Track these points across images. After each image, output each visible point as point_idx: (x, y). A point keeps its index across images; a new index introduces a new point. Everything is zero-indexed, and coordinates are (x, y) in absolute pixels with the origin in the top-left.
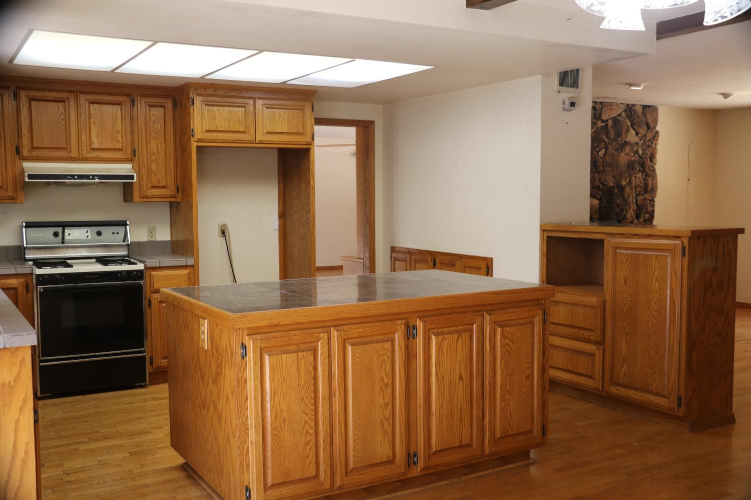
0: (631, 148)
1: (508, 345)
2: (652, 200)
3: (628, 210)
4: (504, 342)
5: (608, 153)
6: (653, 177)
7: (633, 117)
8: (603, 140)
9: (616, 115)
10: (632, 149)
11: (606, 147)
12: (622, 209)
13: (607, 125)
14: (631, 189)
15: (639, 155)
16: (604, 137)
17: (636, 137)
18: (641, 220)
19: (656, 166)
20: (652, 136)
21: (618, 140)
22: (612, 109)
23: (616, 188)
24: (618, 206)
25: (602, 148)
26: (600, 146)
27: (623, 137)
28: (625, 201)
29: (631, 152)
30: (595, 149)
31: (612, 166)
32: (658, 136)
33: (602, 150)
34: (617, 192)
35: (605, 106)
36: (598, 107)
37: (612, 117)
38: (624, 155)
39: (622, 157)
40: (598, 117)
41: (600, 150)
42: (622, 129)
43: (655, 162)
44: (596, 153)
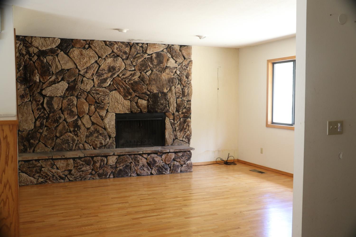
0: (170, 70)
2: (189, 101)
3: (170, 107)
5: (153, 73)
6: (189, 87)
7: (172, 52)
8: (149, 66)
9: (159, 51)
10: (171, 71)
11: (152, 69)
12: (166, 107)
13: (152, 57)
14: (172, 94)
15: (177, 74)
16: (149, 64)
17: (175, 64)
18: (180, 113)
19: (192, 82)
20: (187, 63)
21: (160, 66)
22: (155, 48)
23: (160, 94)
24: (162, 104)
25: (149, 70)
26: (147, 69)
27: (165, 64)
28: (168, 101)
29: (170, 73)
30: (143, 71)
31: (156, 81)
32: (192, 63)
33: (149, 72)
34: (161, 96)
35: (150, 45)
36: (144, 46)
37: (155, 52)
38: (165, 75)
39: (164, 76)
40: (145, 52)
41: (147, 72)
42: (163, 59)
43: (191, 78)
44: (144, 73)
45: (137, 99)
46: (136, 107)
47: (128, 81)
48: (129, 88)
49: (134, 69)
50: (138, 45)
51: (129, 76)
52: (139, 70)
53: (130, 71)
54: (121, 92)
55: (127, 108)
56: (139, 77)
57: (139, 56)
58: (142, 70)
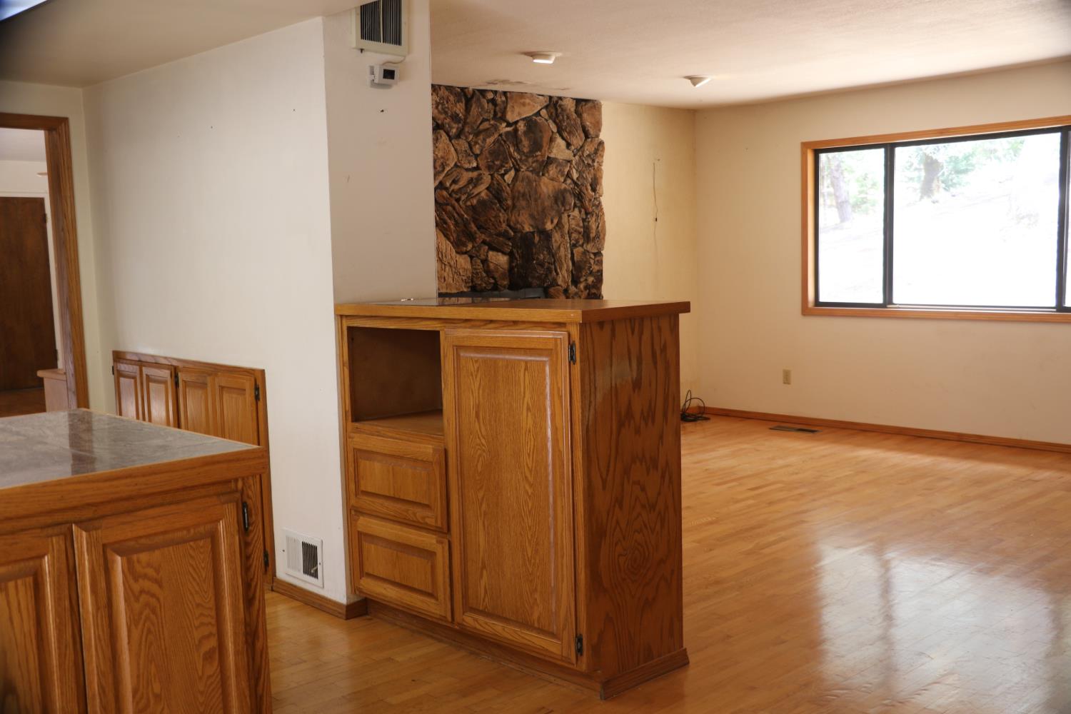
0: (559, 168)
1: (148, 593)
2: (598, 254)
3: (559, 270)
4: (136, 587)
5: (520, 178)
6: (597, 216)
7: (561, 117)
8: (511, 156)
9: (531, 114)
10: (560, 170)
11: (517, 167)
12: (549, 270)
13: (516, 130)
14: (562, 236)
15: (572, 180)
16: (512, 150)
17: (567, 151)
18: (582, 286)
19: (602, 199)
20: (593, 149)
21: (537, 156)
22: (524, 104)
23: (536, 235)
24: (542, 265)
25: (510, 169)
26: (506, 166)
27: (545, 151)
28: (553, 257)
29: (559, 176)
30: (498, 170)
31: (529, 199)
32: (604, 148)
33: (510, 173)
34: (539, 242)
35: (511, 98)
36: (500, 99)
37: (524, 116)
38: (548, 180)
39: (544, 183)
40: (500, 117)
41: (506, 172)
42: (542, 138)
43: (600, 192)
44: (499, 177)
45: (486, 251)
46: (484, 275)
47: (465, 201)
48: (466, 219)
49: (475, 165)
50: (484, 97)
51: (465, 186)
52: (489, 168)
53: (467, 170)
54: (450, 230)
55: (464, 278)
56: (487, 189)
57: (488, 129)
58: (495, 167)
